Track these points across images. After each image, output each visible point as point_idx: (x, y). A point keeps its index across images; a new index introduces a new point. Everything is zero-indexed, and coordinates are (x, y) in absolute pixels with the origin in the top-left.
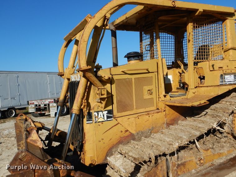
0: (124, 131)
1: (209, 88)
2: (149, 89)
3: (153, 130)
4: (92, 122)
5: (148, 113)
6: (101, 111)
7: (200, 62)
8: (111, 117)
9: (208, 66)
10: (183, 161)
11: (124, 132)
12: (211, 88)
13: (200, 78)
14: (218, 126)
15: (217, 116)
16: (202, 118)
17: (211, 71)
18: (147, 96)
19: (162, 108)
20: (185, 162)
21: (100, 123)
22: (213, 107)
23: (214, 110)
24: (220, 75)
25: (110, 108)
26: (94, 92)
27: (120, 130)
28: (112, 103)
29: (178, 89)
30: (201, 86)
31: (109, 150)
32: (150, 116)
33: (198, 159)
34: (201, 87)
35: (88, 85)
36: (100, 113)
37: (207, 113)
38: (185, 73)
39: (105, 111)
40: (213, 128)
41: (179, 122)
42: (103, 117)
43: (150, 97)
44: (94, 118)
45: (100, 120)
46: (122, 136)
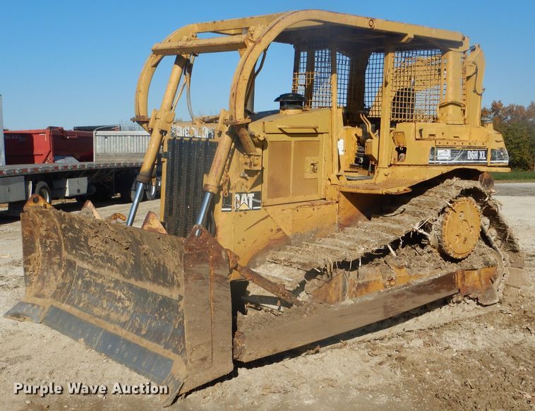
0: (275, 229)
1: (411, 169)
2: (313, 162)
3: (317, 234)
4: (230, 209)
5: (312, 204)
6: (245, 193)
7: (401, 122)
8: (258, 204)
9: (412, 132)
10: (366, 280)
11: (274, 232)
12: (416, 168)
13: (398, 149)
14: (421, 228)
15: (421, 213)
16: (397, 217)
17: (416, 139)
18: (309, 175)
19: (334, 198)
20: (368, 282)
21: (242, 213)
22: (414, 200)
23: (416, 205)
24: (430, 148)
25: (257, 189)
26: (238, 160)
27: (269, 228)
28: (262, 182)
29: (352, 166)
30: (399, 163)
31: (251, 259)
32: (316, 208)
33: (387, 279)
34: (399, 165)
35: (232, 147)
36: (244, 196)
37: (405, 209)
38: (372, 138)
39: (252, 192)
40: (413, 231)
41: (360, 222)
42: (247, 203)
43: (312, 176)
44: (234, 203)
45: (242, 208)
46: (272, 238)
